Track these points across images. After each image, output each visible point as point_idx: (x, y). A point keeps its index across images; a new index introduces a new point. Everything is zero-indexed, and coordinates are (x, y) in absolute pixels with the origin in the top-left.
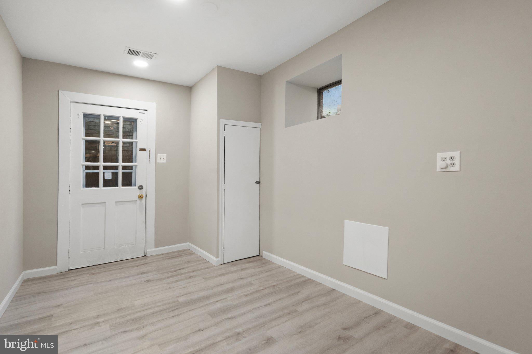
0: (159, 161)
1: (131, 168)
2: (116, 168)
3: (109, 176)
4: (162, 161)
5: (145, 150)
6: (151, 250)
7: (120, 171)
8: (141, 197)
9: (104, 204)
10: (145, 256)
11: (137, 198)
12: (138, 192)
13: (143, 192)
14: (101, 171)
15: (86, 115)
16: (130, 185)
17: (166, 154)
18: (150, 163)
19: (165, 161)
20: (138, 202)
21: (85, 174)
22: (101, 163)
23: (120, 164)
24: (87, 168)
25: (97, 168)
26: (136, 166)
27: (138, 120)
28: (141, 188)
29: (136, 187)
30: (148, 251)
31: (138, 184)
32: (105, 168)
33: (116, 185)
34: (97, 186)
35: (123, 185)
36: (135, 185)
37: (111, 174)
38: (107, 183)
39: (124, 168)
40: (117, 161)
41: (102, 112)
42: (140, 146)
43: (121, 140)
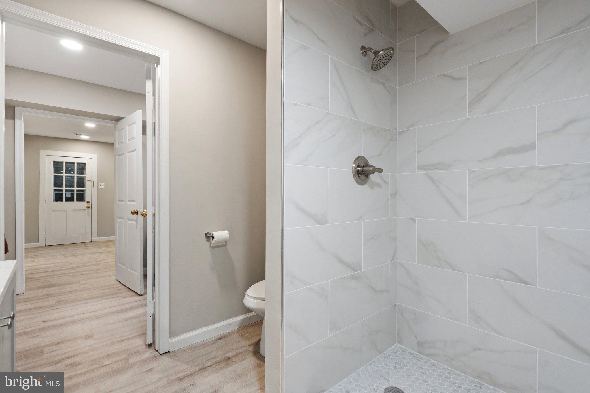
0: (99, 187)
1: (83, 191)
2: (73, 191)
3: (69, 195)
4: (102, 187)
5: (91, 181)
6: (95, 238)
7: (75, 193)
8: (88, 208)
9: (66, 211)
10: (91, 241)
11: (86, 208)
12: (87, 205)
13: (90, 205)
14: (64, 192)
15: (54, 162)
16: (83, 201)
17: (104, 183)
18: (94, 188)
19: (103, 187)
20: (87, 210)
21: (54, 193)
22: (64, 188)
23: (75, 188)
24: (55, 190)
25: (62, 190)
26: (85, 190)
27: (86, 164)
28: (88, 202)
29: (86, 202)
30: (93, 238)
31: (87, 200)
32: (66, 190)
33: (73, 200)
34: (62, 201)
35: (77, 201)
36: (85, 201)
37: (70, 194)
38: (67, 199)
39: (77, 191)
40: (74, 187)
41: (64, 160)
42: (87, 179)
43: (76, 175)
